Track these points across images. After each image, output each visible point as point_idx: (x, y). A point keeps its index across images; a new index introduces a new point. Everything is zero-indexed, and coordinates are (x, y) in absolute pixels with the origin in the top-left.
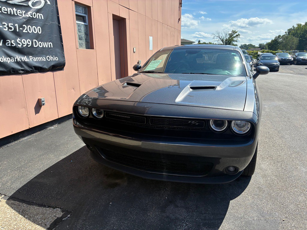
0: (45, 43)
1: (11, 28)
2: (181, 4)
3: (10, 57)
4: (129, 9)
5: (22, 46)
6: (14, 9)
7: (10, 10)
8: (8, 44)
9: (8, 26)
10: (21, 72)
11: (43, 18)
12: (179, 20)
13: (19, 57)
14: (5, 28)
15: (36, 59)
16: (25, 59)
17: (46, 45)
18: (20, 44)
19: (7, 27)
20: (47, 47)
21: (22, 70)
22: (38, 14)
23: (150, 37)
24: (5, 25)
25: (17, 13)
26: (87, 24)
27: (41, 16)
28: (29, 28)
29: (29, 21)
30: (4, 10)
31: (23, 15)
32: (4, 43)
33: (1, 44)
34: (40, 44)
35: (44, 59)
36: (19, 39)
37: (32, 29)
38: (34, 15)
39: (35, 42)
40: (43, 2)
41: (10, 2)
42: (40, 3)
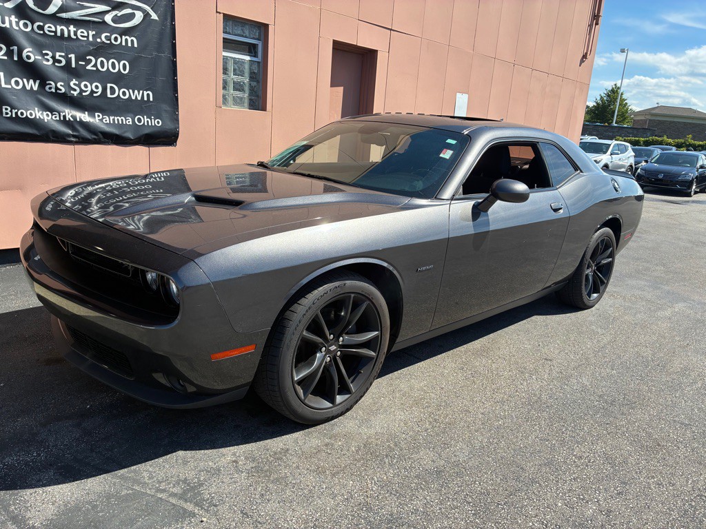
0: (136, 91)
1: (60, 62)
2: (596, 17)
3: (51, 110)
4: (391, 30)
5: (80, 93)
6: (72, 28)
7: (62, 30)
8: (50, 88)
9: (53, 57)
10: (72, 139)
11: (136, 45)
12: (585, 56)
13: (70, 113)
14: (48, 60)
15: (107, 119)
16: (85, 117)
17: (137, 95)
18: (75, 90)
19: (51, 59)
20: (139, 98)
21: (74, 136)
22: (124, 38)
23: (458, 95)
24: (47, 54)
25: (75, 34)
26: (259, 59)
27: (132, 41)
28: (102, 62)
29: (102, 50)
30: (49, 27)
31: (91, 39)
32: (43, 85)
33: (35, 88)
34: (124, 94)
35: (129, 121)
36: (74, 81)
37: (108, 65)
38: (116, 39)
39: (111, 88)
40: (139, 16)
41: (64, 15)
42: (132, 16)
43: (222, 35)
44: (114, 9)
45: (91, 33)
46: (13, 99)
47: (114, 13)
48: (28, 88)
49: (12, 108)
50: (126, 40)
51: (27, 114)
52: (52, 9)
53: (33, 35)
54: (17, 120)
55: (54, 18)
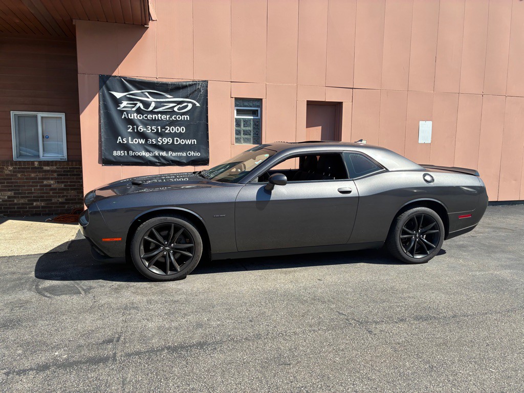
0: (188, 140)
1: (154, 130)
3: (150, 152)
4: (353, 88)
5: (162, 143)
8: (149, 142)
9: (151, 129)
10: (158, 164)
11: (189, 119)
13: (157, 152)
17: (188, 142)
18: (160, 142)
23: (422, 122)
24: (149, 128)
26: (259, 117)
27: (187, 117)
28: (173, 129)
29: (172, 123)
30: (149, 116)
31: (168, 119)
32: (146, 141)
33: (143, 143)
34: (183, 142)
35: (185, 154)
36: (160, 138)
37: (175, 130)
38: (179, 118)
39: (177, 140)
40: (190, 106)
41: (156, 110)
42: (187, 106)
43: (235, 108)
44: (178, 105)
45: (168, 116)
46: (133, 148)
47: (179, 106)
48: (140, 143)
49: (133, 152)
50: (184, 117)
51: (139, 154)
52: (151, 109)
53: (143, 120)
54: (135, 156)
55: (152, 112)
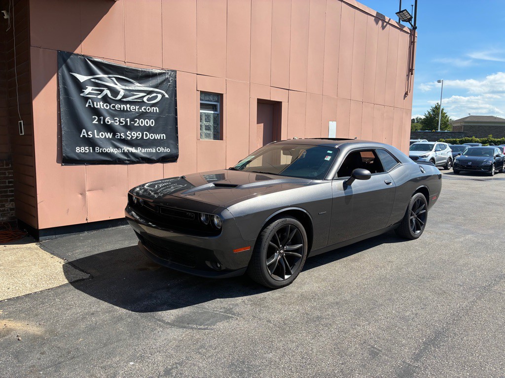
0: (157, 135)
2: (411, 70)
4: (289, 90)
5: (131, 138)
6: (128, 106)
7: (124, 107)
8: (118, 137)
10: (127, 162)
11: (158, 111)
12: (406, 93)
13: (126, 149)
14: (117, 123)
15: (144, 150)
16: (133, 150)
17: (158, 137)
19: (118, 122)
20: (159, 138)
21: (128, 160)
22: (152, 108)
23: (331, 123)
24: (116, 120)
25: (130, 108)
26: (218, 112)
27: (156, 109)
28: (142, 121)
29: (142, 115)
30: (118, 106)
31: (137, 110)
32: (114, 135)
33: (110, 137)
34: (152, 136)
35: (154, 151)
36: (129, 132)
37: (145, 123)
38: (149, 109)
39: (146, 134)
40: (159, 97)
41: (125, 100)
42: (156, 97)
43: (200, 102)
44: (147, 94)
46: (100, 143)
47: (148, 96)
48: (107, 137)
49: (100, 148)
50: (154, 109)
51: (107, 150)
52: (119, 97)
53: (110, 111)
54: (102, 153)
55: (120, 101)
